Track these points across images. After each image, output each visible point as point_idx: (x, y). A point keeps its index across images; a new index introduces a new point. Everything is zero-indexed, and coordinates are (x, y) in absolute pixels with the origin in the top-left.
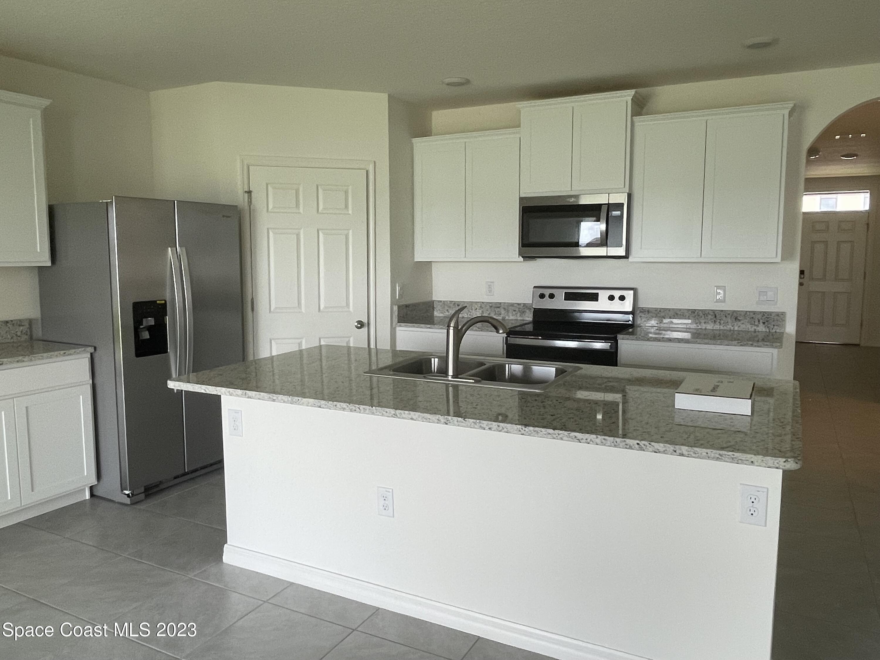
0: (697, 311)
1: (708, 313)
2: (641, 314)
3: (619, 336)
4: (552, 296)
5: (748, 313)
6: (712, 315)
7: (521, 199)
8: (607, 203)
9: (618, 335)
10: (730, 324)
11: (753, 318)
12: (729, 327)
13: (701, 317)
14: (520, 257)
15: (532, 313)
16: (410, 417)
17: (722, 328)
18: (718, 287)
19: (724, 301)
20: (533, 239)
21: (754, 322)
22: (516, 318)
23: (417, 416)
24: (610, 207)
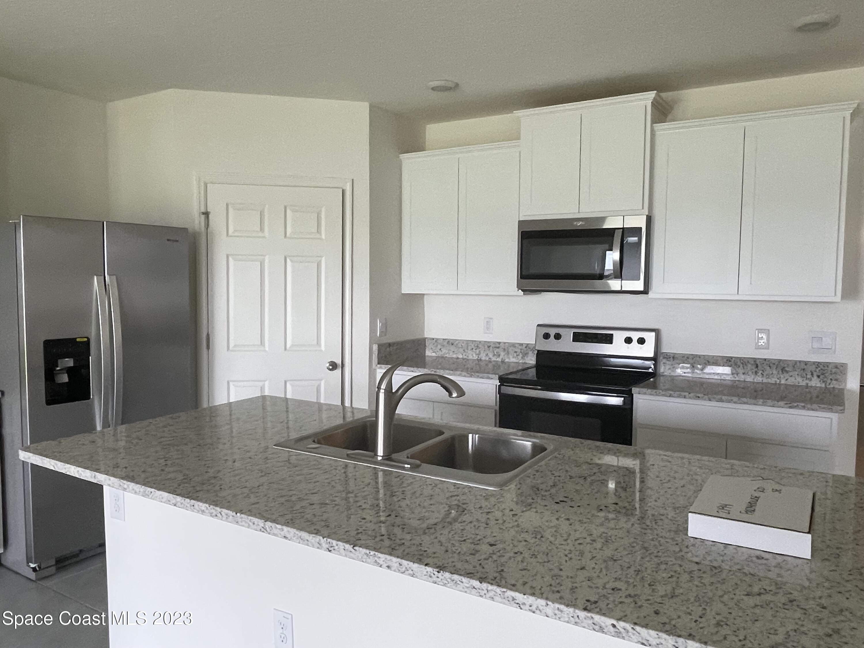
0: (733, 359)
1: (748, 362)
2: (664, 361)
3: (635, 390)
4: (558, 337)
5: (798, 363)
6: (752, 365)
7: (521, 223)
8: (622, 227)
9: (633, 388)
10: (775, 376)
11: (804, 369)
12: (773, 380)
13: (739, 367)
14: (520, 291)
15: (535, 356)
16: (283, 533)
17: (765, 381)
18: (760, 331)
19: (767, 347)
20: (533, 271)
21: (806, 375)
22: (517, 361)
23: (292, 534)
24: (626, 232)
